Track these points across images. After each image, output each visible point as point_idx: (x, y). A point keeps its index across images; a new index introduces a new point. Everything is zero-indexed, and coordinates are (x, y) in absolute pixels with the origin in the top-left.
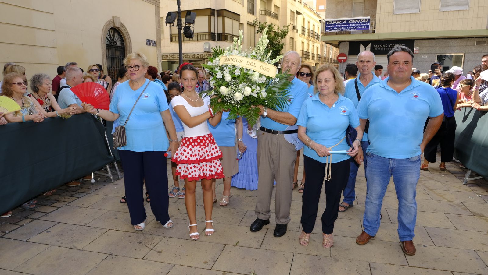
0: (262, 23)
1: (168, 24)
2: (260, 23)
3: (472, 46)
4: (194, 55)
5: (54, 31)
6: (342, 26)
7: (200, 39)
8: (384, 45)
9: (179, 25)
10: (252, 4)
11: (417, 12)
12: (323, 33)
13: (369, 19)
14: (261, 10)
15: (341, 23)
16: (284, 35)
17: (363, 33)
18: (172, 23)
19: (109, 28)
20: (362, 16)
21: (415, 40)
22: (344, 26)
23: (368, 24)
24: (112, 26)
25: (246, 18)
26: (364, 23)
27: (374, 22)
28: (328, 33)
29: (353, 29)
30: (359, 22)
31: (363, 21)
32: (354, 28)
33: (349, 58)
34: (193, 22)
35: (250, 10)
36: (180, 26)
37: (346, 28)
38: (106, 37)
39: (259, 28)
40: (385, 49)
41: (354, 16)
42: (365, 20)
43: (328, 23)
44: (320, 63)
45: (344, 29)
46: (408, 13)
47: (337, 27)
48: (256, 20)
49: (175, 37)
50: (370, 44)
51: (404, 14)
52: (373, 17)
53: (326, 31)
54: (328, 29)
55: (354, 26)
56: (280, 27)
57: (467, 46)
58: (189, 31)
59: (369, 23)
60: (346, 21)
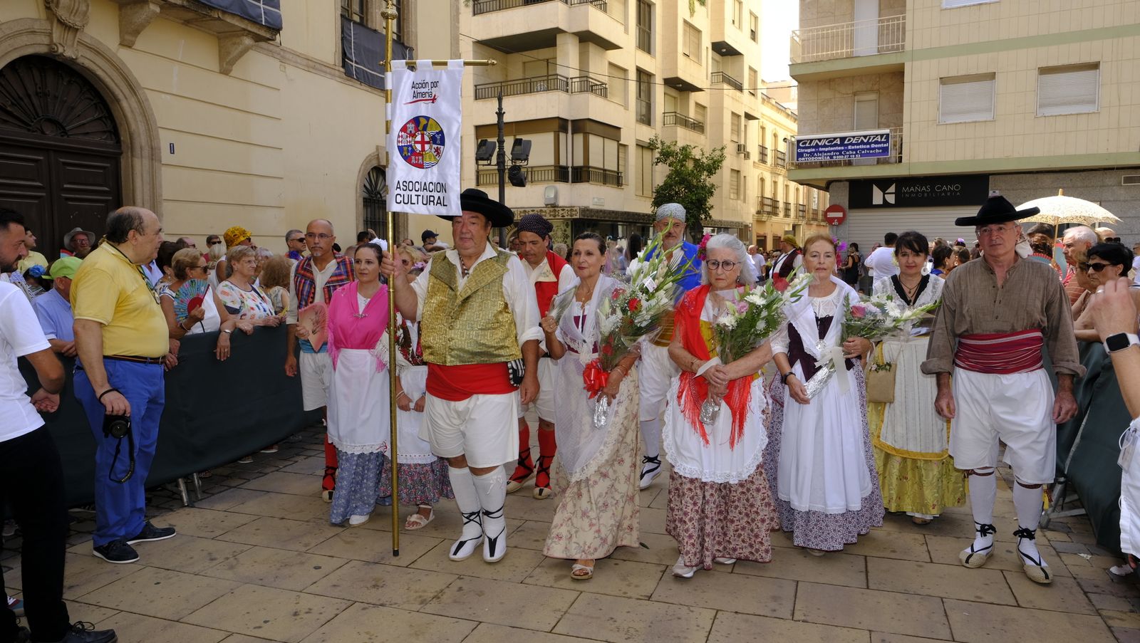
0: (668, 143)
1: (480, 162)
2: (662, 143)
3: (1114, 186)
4: (525, 211)
5: (281, 178)
6: (832, 149)
7: (536, 179)
8: (924, 189)
9: (501, 162)
10: (647, 103)
11: (988, 119)
12: (792, 163)
13: (888, 135)
14: (666, 115)
15: (828, 142)
16: (714, 166)
17: (879, 162)
18: (487, 159)
19: (369, 168)
20: (874, 128)
21: (990, 177)
22: (834, 148)
23: (885, 145)
24: (375, 164)
25: (633, 132)
26: (876, 142)
27: (898, 139)
28: (802, 163)
29: (855, 155)
30: (867, 141)
31: (876, 139)
32: (857, 153)
33: (851, 214)
34: (525, 157)
35: (643, 115)
36: (502, 165)
37: (841, 154)
38: (365, 186)
39: (662, 153)
40: (926, 195)
41: (858, 129)
42: (879, 137)
43: (803, 144)
44: (802, 223)
45: (836, 155)
46: (970, 120)
47: (821, 152)
48: (654, 138)
49: (485, 176)
50: (894, 186)
51: (961, 123)
52: (895, 131)
53: (798, 160)
54: (802, 157)
55: (856, 150)
56: (704, 150)
57: (1105, 186)
58: (518, 173)
59: (887, 142)
60: (838, 139)
